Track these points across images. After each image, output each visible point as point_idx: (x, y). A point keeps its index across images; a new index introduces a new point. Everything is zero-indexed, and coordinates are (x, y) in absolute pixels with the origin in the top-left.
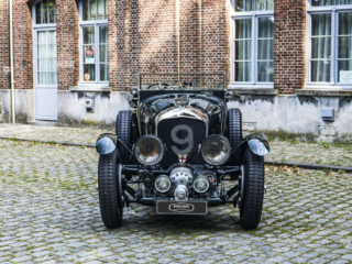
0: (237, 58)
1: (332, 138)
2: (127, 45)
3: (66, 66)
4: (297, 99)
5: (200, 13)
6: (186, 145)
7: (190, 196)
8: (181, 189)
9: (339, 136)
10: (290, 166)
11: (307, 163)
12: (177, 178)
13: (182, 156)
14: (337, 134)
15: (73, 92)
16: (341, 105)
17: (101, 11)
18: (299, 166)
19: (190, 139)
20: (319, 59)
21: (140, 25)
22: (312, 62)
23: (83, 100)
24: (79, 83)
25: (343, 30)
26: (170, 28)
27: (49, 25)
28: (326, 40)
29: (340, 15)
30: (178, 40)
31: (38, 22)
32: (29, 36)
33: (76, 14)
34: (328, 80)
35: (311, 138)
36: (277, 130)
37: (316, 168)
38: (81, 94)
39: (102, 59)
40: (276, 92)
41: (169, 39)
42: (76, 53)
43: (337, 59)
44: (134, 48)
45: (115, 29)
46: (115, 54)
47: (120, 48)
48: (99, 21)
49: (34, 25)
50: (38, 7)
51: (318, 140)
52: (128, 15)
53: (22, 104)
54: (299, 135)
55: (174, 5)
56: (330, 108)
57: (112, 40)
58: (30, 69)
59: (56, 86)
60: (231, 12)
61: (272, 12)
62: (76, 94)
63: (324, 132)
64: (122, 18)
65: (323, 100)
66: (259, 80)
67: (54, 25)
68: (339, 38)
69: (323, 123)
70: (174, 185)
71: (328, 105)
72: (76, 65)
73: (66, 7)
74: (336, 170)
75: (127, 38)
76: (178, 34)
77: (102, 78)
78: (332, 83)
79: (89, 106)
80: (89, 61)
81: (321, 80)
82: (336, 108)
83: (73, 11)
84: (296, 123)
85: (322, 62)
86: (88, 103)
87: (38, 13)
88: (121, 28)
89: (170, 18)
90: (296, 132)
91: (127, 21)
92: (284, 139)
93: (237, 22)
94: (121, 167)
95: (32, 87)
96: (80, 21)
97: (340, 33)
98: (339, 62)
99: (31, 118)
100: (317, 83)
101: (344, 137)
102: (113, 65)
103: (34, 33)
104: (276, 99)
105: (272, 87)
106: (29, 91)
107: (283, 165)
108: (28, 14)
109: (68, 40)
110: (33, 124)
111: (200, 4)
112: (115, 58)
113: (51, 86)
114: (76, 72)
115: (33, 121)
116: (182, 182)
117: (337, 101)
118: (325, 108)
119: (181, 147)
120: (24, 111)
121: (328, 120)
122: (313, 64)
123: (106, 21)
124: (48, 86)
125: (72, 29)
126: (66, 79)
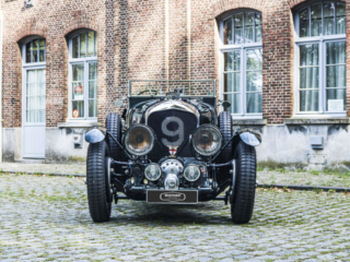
0: (226, 90)
1: (321, 167)
2: (116, 80)
3: (55, 103)
4: (286, 128)
5: (189, 47)
6: (176, 138)
7: (181, 186)
8: (172, 178)
9: (329, 164)
10: (280, 187)
11: (297, 185)
12: (167, 168)
13: (173, 148)
14: (326, 162)
15: (61, 128)
16: (329, 132)
17: (91, 49)
18: (289, 187)
19: (180, 131)
20: (307, 89)
21: (130, 59)
22: (301, 92)
23: (72, 136)
24: (67, 120)
25: (331, 60)
26: (160, 62)
27: (39, 63)
28: (314, 70)
29: (327, 44)
30: (167, 73)
31: (28, 61)
32: (18, 75)
33: (66, 51)
34: (317, 109)
35: (300, 166)
36: (266, 160)
37: (306, 189)
38: (69, 130)
39: (91, 95)
40: (265, 122)
41: (158, 72)
42: (65, 89)
43: (325, 88)
44: (123, 83)
45: (105, 65)
46: (104, 89)
47: (110, 84)
48: (89, 58)
49: (24, 63)
50: (28, 47)
51: (308, 168)
52: (118, 50)
53: (10, 143)
54: (289, 165)
55: (163, 38)
56: (319, 136)
57: (102, 76)
58: (19, 107)
59: (44, 123)
60: (220, 45)
61: (260, 43)
62: (64, 131)
63: (313, 160)
64: (112, 54)
65: (312, 128)
66: (248, 111)
67: (44, 63)
68: (327, 68)
69: (312, 152)
70: (164, 175)
71: (317, 133)
72: (65, 103)
73: (56, 46)
74: (326, 190)
75: (117, 73)
76: (167, 67)
77: (91, 115)
78: (321, 111)
79: (77, 141)
80: (78, 98)
81: (309, 109)
82: (325, 136)
83: (63, 48)
84: (285, 152)
85: (311, 92)
86: (76, 138)
87: (28, 52)
88: (110, 64)
89: (160, 52)
90: (285, 161)
91: (117, 56)
92: (274, 168)
93: (226, 55)
94: (110, 161)
95: (20, 125)
96: (70, 58)
97: (328, 63)
98: (328, 91)
99: (18, 157)
100: (306, 112)
101: (333, 165)
102: (102, 100)
103: (24, 72)
104: (265, 129)
105: (261, 117)
106: (17, 129)
107: (274, 186)
108: (19, 52)
109: (57, 76)
110: (20, 162)
111: (189, 38)
112: (104, 93)
113: (39, 123)
114: (65, 109)
115: (21, 159)
116: (172, 171)
117: (326, 128)
118: (313, 136)
119: (171, 139)
120: (11, 150)
121: (317, 148)
122: (302, 95)
123: (96, 58)
124: (36, 123)
125: (62, 66)
126: (55, 116)
